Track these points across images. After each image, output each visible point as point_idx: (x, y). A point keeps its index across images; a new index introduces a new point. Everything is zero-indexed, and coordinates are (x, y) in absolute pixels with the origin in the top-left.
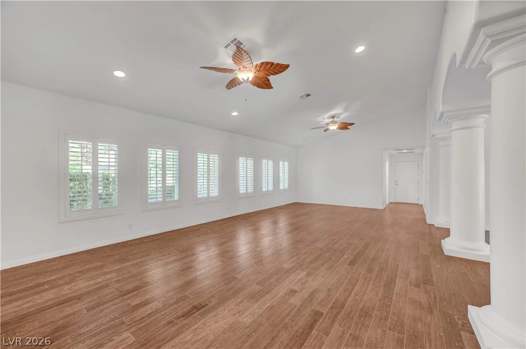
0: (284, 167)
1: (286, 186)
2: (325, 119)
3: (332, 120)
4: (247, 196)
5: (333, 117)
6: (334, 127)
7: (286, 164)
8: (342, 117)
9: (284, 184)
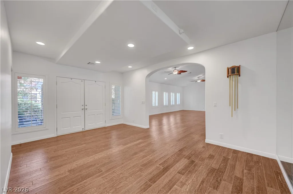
0: (178, 95)
1: (179, 103)
2: (196, 78)
3: (198, 78)
4: (166, 106)
5: (199, 77)
6: (199, 81)
7: (179, 94)
8: (202, 77)
9: (178, 102)
